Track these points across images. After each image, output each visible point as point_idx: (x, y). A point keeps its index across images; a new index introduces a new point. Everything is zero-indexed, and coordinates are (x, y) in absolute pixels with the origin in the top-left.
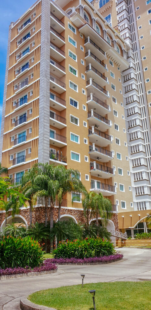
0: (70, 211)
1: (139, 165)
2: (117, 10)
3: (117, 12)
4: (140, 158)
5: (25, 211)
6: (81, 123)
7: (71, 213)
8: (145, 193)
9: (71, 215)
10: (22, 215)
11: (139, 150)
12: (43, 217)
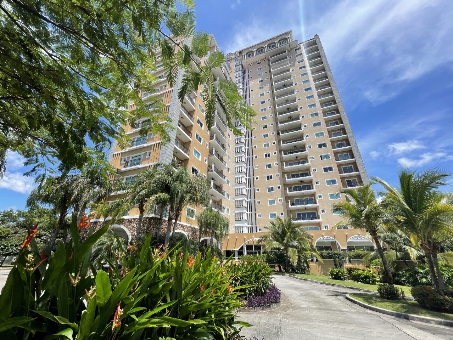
0: (183, 227)
1: (241, 194)
2: (235, 75)
3: (235, 76)
4: (242, 188)
5: (131, 221)
6: (204, 142)
7: (184, 229)
8: (244, 219)
9: (184, 231)
10: (125, 226)
11: (242, 182)
12: (154, 230)
